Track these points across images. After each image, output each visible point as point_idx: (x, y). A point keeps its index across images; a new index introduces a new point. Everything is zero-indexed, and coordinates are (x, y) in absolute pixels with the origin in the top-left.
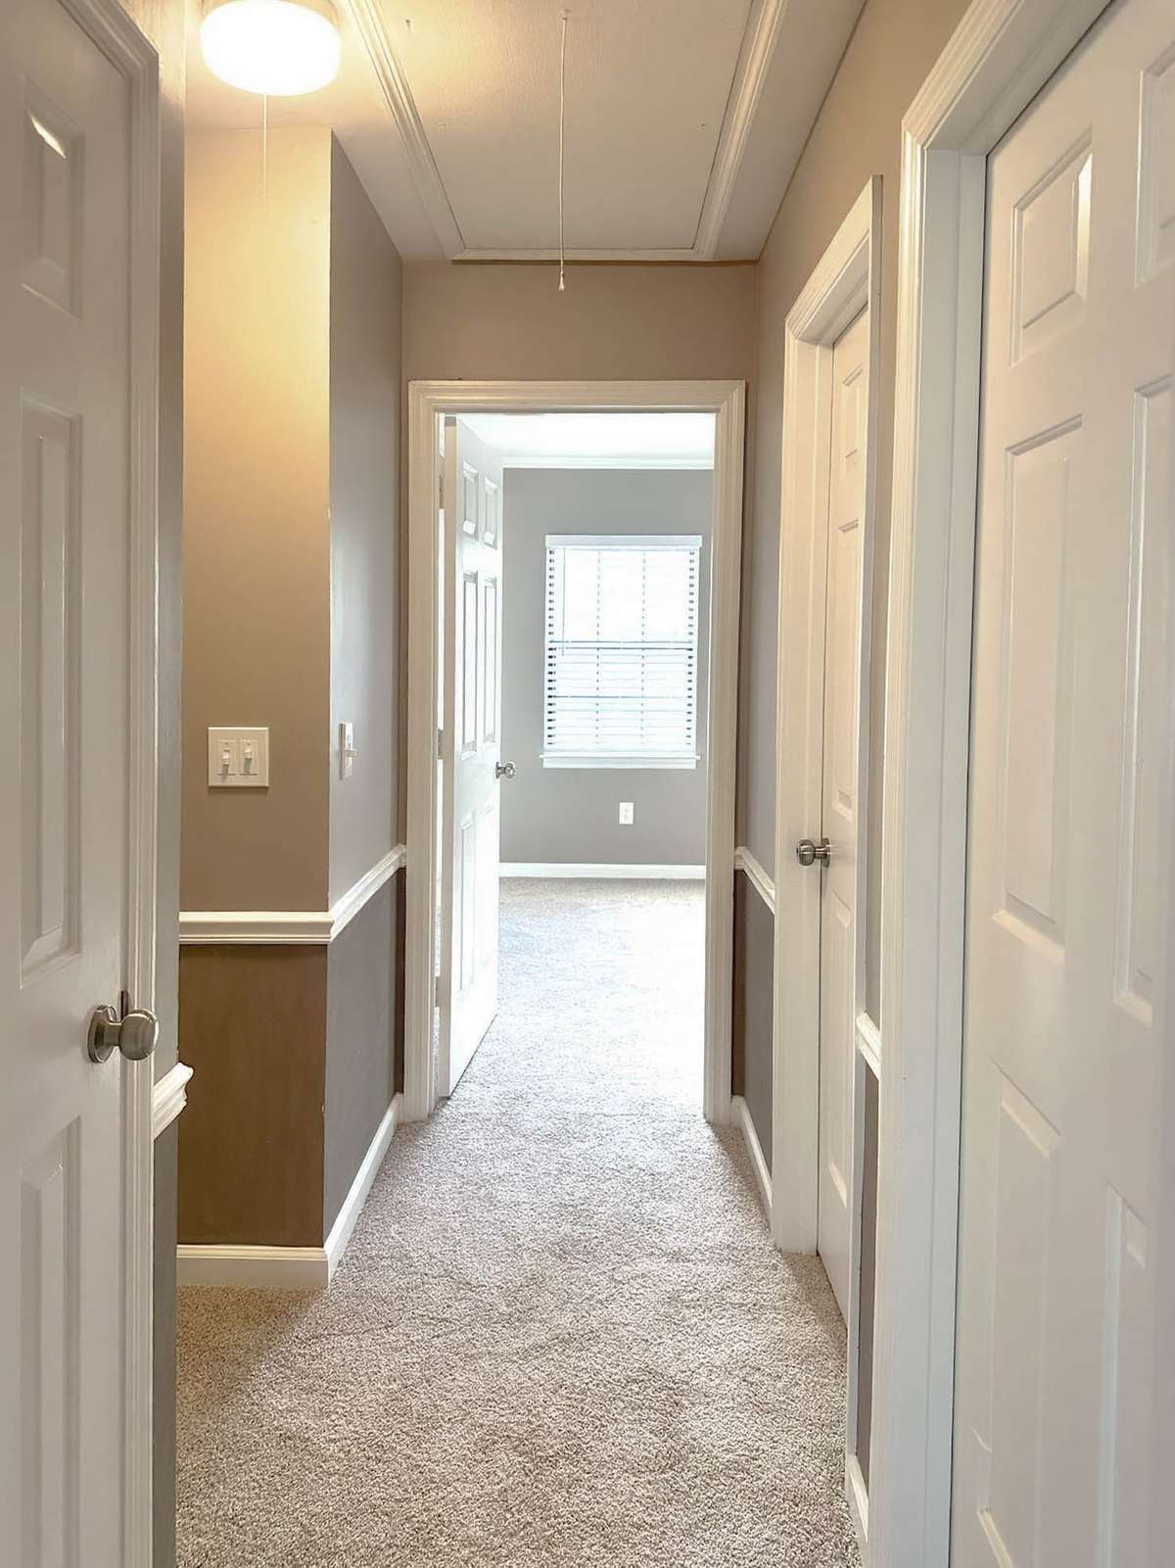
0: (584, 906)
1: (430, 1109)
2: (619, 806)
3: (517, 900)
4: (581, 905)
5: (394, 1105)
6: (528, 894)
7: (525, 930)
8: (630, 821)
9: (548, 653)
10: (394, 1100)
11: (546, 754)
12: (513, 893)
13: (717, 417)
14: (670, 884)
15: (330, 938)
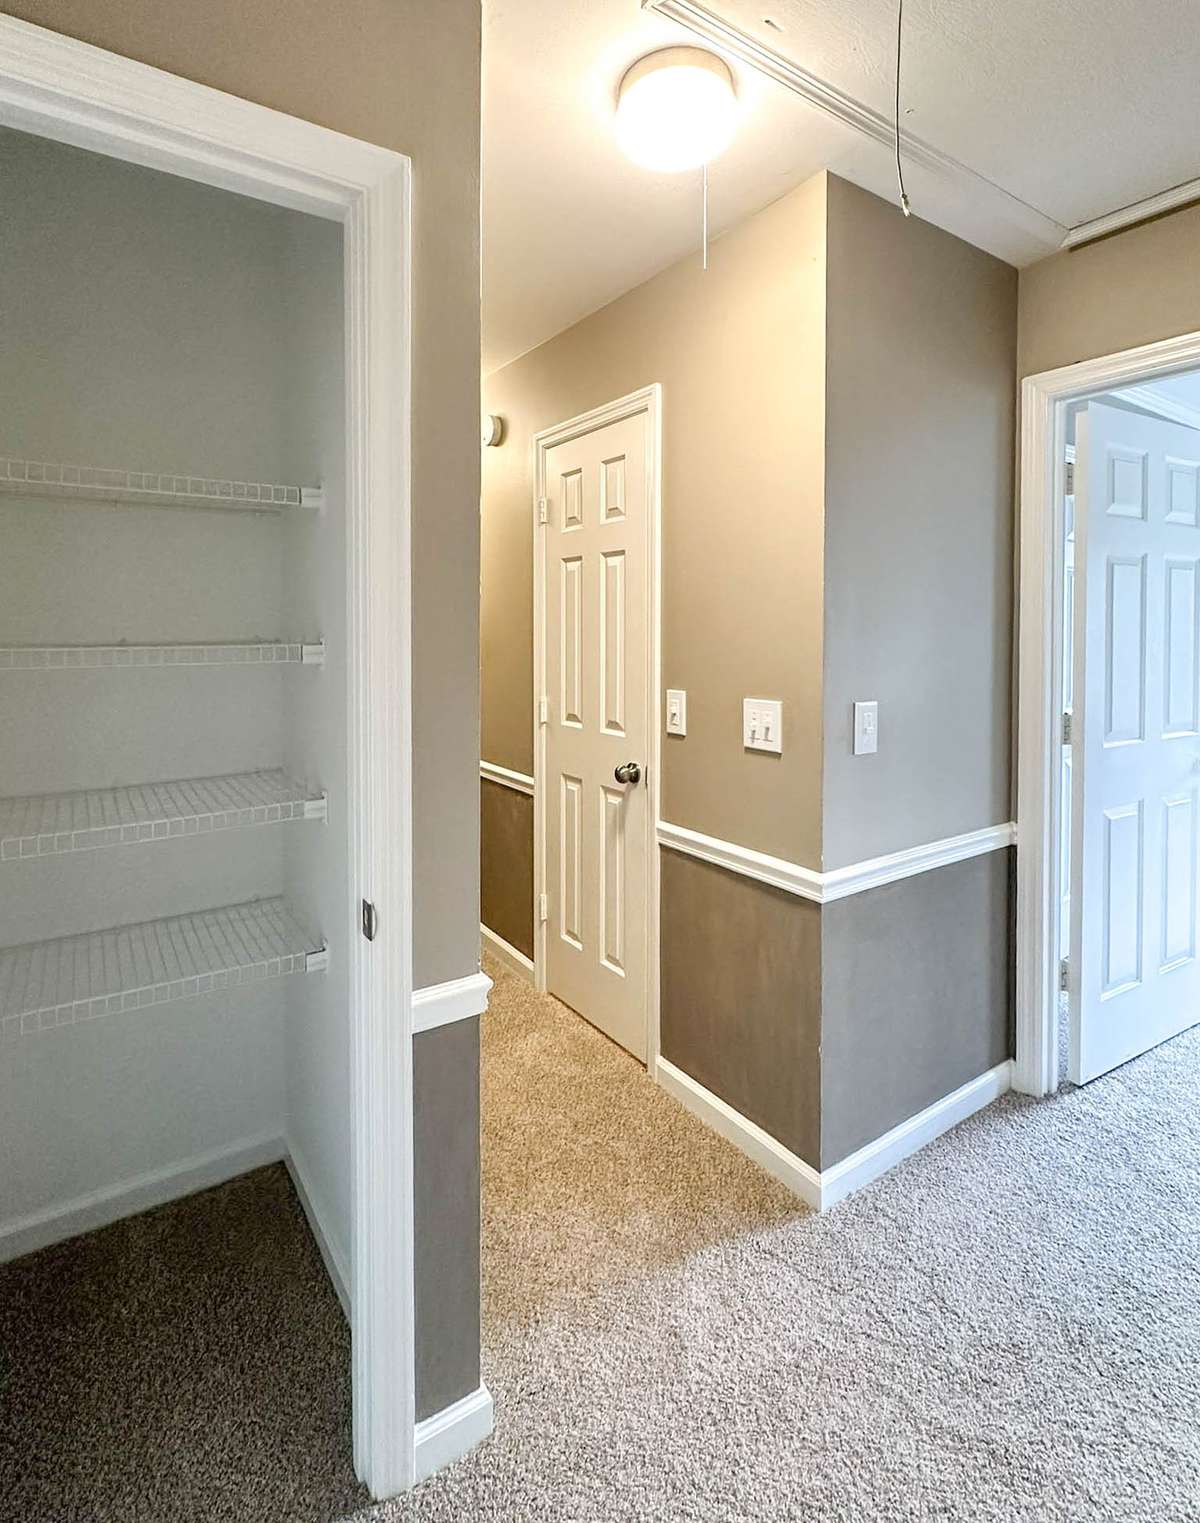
1: (1050, 1092)
5: (1002, 1070)
10: (1005, 1063)
15: (823, 898)
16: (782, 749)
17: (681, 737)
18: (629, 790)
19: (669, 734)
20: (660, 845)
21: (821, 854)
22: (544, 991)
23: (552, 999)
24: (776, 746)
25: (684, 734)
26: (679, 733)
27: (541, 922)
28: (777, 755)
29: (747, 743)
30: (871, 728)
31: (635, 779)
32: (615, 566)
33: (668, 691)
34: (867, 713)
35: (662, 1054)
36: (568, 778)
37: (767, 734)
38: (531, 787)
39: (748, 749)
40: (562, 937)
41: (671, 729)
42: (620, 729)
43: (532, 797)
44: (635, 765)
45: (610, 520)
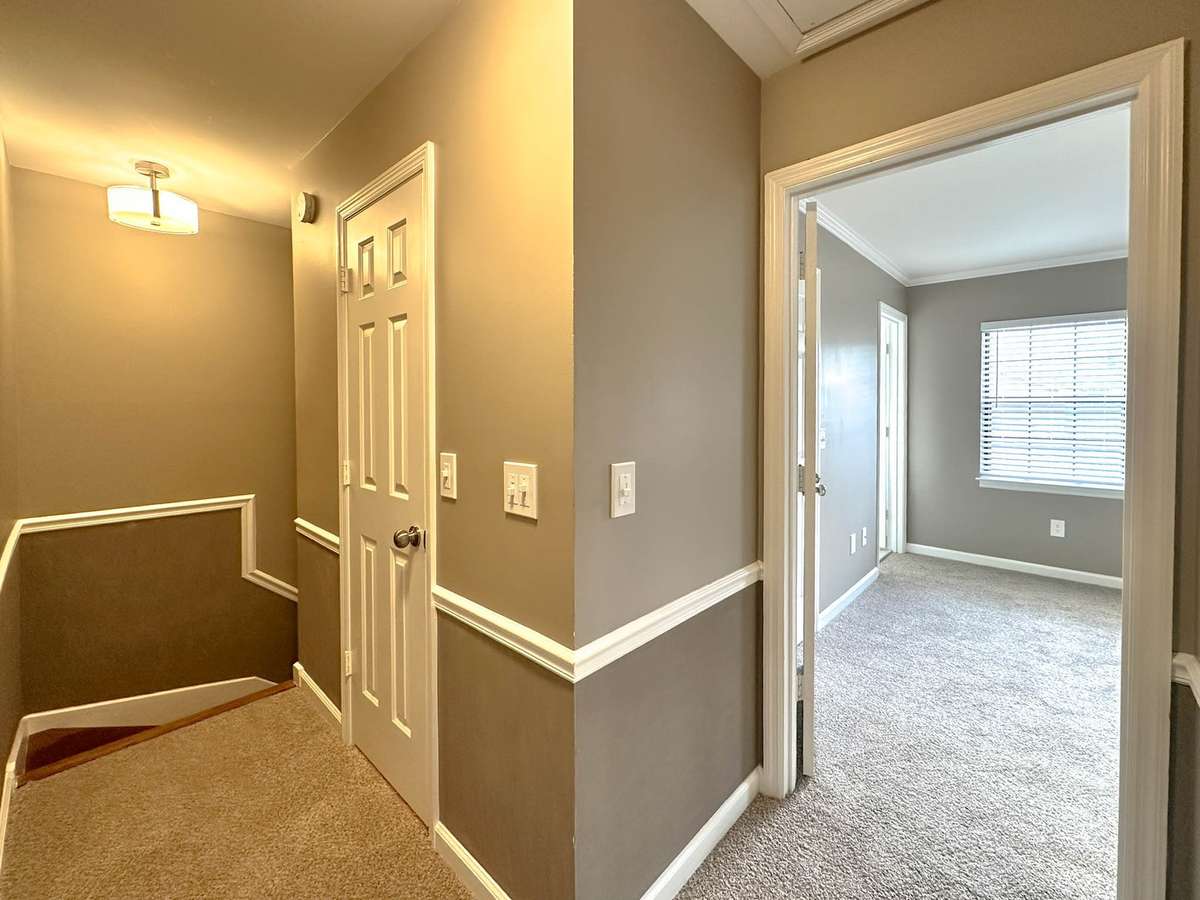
0: (1010, 598)
1: (789, 791)
2: (1050, 523)
3: (951, 581)
4: (1007, 597)
5: (753, 777)
6: (962, 578)
7: (950, 611)
8: (1062, 534)
9: (983, 406)
10: (755, 772)
11: (982, 478)
12: (949, 574)
13: (1132, 107)
14: (1103, 592)
15: (577, 677)
16: (539, 514)
17: (452, 501)
18: (412, 553)
19: (443, 497)
20: (437, 609)
21: (573, 630)
22: (351, 742)
23: (356, 751)
24: (531, 512)
25: (455, 497)
26: (450, 496)
27: (347, 678)
28: (533, 522)
29: (507, 508)
30: (629, 489)
31: (415, 542)
32: (399, 331)
33: (442, 454)
34: (625, 475)
35: (441, 820)
36: (367, 539)
37: (523, 500)
38: (338, 546)
39: (509, 515)
40: (364, 692)
41: (445, 493)
42: (406, 492)
43: (338, 555)
44: (416, 529)
45: (397, 285)
